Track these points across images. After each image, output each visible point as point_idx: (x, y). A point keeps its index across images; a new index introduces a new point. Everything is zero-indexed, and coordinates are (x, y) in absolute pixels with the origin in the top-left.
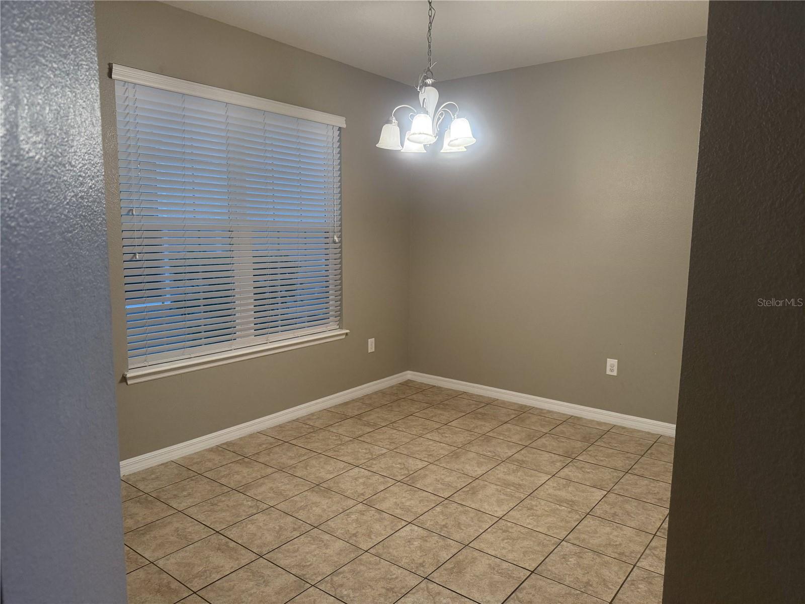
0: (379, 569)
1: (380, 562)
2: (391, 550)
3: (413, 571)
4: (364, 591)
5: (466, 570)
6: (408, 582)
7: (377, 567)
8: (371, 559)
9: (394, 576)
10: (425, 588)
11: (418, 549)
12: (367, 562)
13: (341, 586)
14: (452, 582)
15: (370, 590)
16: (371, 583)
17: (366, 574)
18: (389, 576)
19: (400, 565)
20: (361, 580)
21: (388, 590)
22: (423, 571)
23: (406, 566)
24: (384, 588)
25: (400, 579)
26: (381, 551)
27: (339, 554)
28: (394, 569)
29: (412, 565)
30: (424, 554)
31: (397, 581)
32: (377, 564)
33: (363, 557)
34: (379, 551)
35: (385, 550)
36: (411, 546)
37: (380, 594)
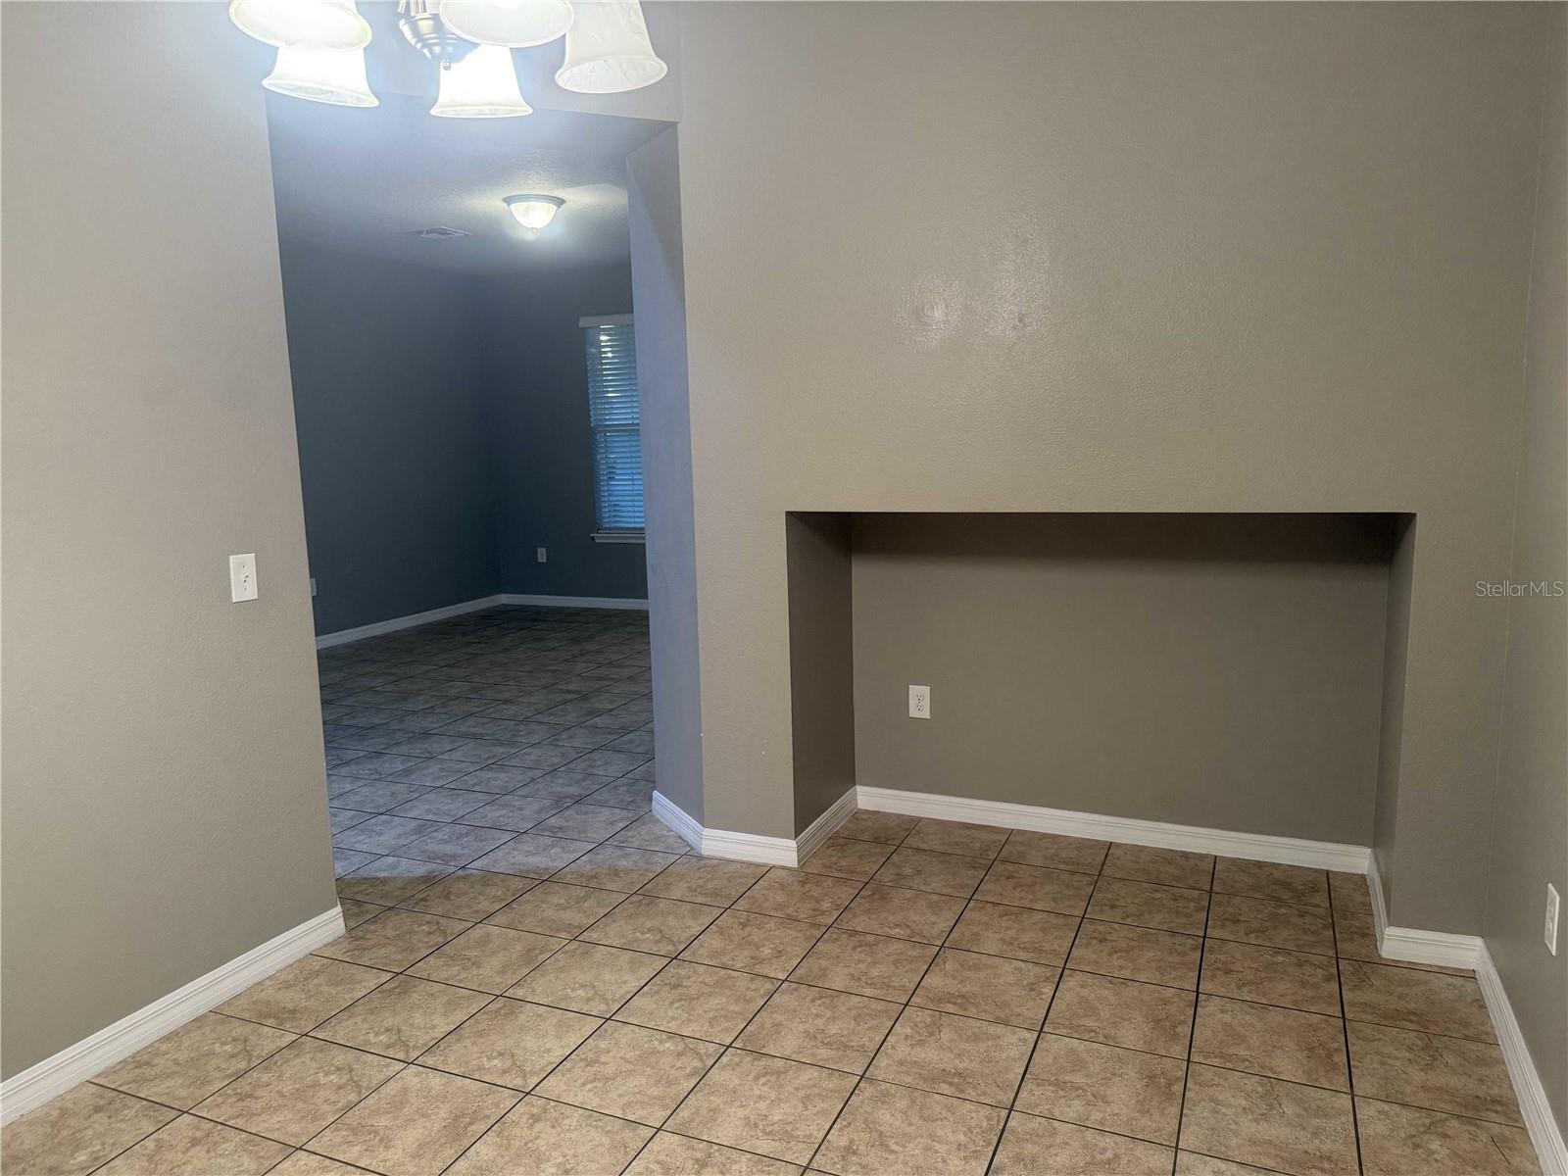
0: (620, 1096)
1: (623, 1110)
2: (606, 1140)
3: (552, 1104)
4: (637, 1053)
5: (444, 1124)
6: (560, 1080)
7: (626, 1098)
8: (644, 1113)
9: (589, 1086)
10: (528, 1076)
11: (544, 1154)
12: (649, 1104)
13: (680, 1054)
14: (476, 1096)
15: (627, 1056)
16: (629, 1067)
17: (644, 1081)
18: (600, 1085)
19: (581, 1111)
20: (649, 1069)
21: (597, 1061)
22: (533, 1106)
23: (569, 1110)
24: (603, 1063)
25: (577, 1084)
26: (628, 1134)
27: (715, 1110)
28: (593, 1102)
29: (557, 1114)
30: (530, 1145)
31: (582, 1080)
32: (629, 1104)
33: (662, 1115)
34: (632, 1135)
35: (618, 1138)
36: (561, 1160)
37: (608, 1052)
